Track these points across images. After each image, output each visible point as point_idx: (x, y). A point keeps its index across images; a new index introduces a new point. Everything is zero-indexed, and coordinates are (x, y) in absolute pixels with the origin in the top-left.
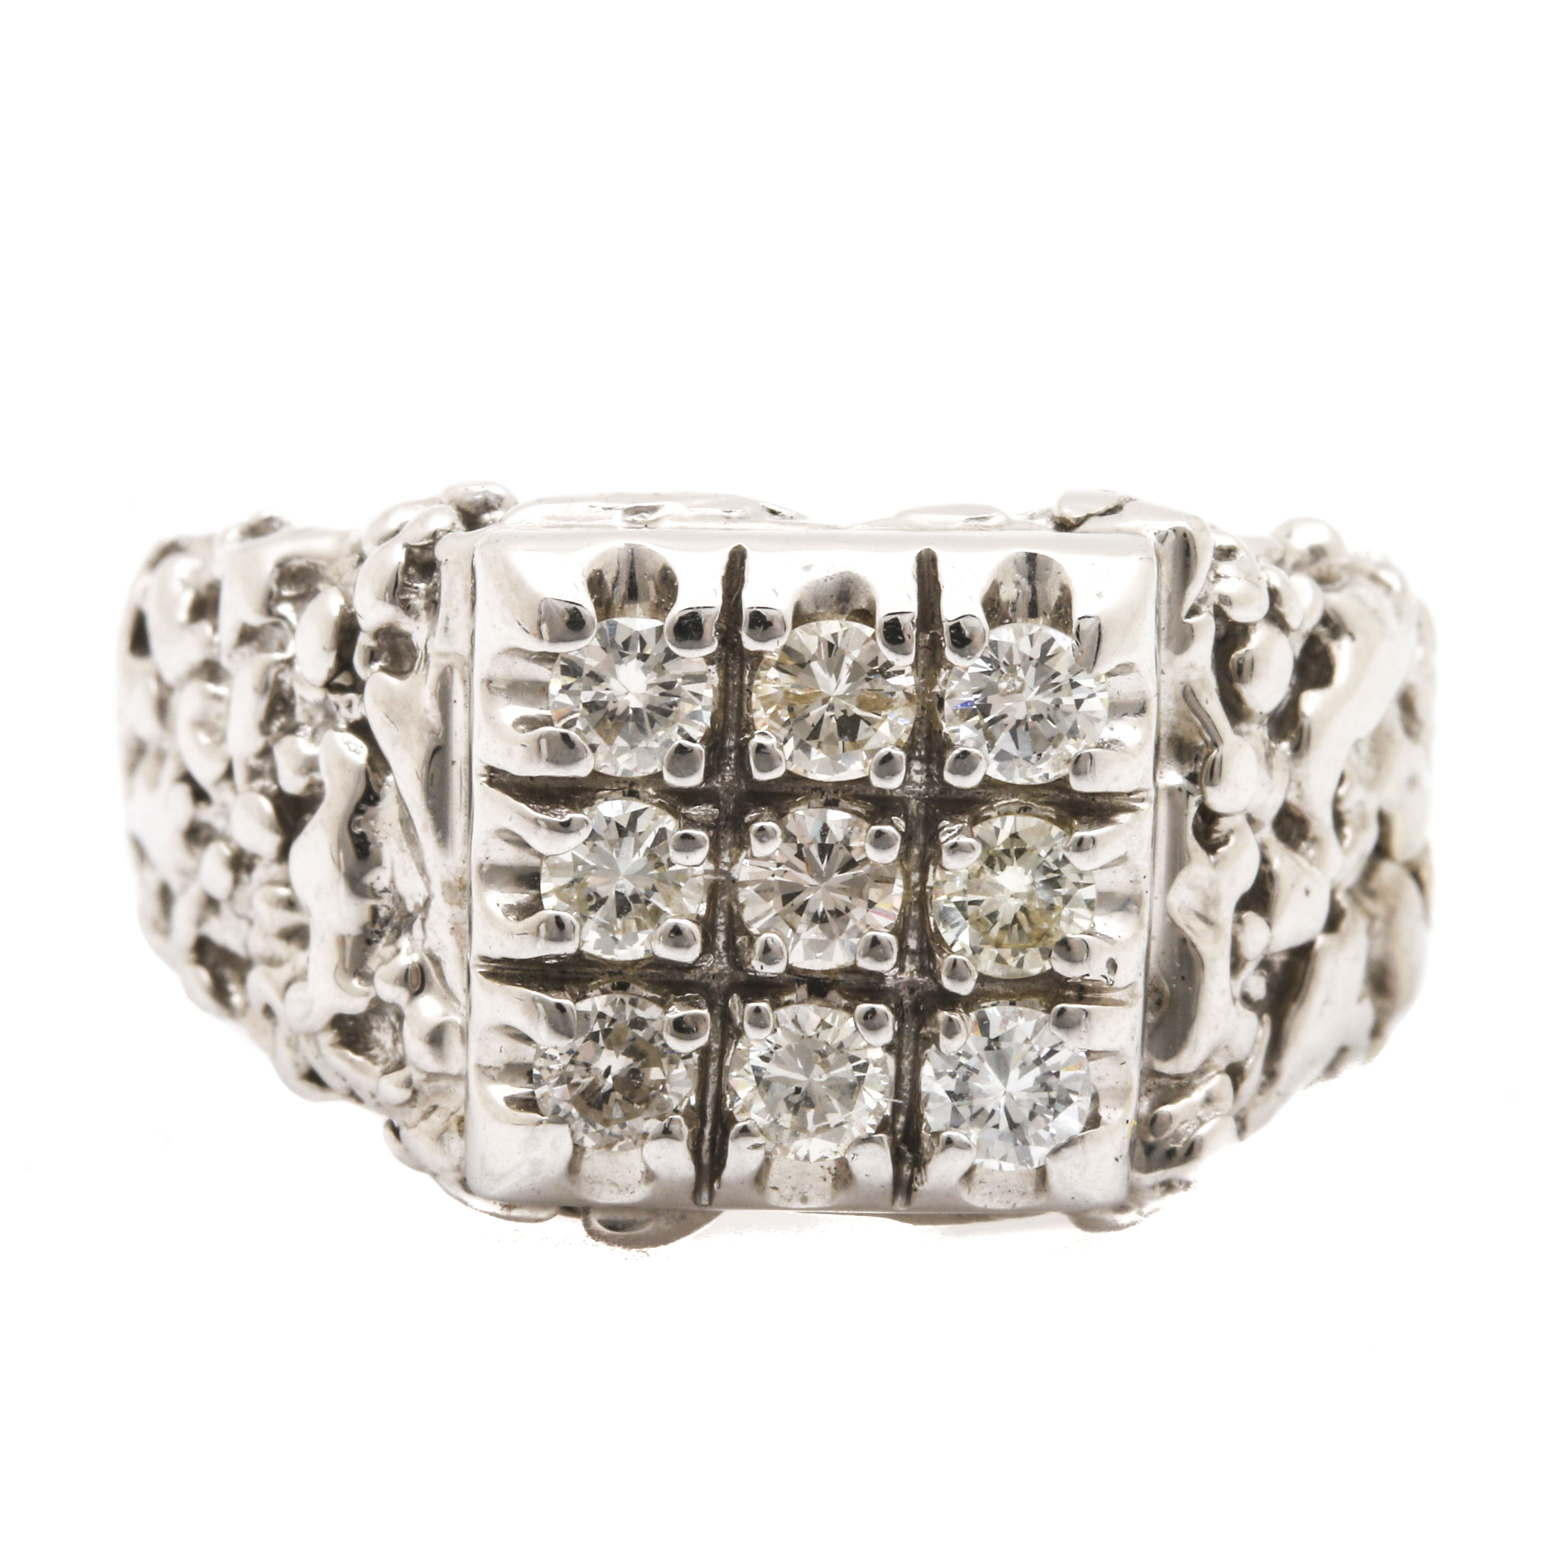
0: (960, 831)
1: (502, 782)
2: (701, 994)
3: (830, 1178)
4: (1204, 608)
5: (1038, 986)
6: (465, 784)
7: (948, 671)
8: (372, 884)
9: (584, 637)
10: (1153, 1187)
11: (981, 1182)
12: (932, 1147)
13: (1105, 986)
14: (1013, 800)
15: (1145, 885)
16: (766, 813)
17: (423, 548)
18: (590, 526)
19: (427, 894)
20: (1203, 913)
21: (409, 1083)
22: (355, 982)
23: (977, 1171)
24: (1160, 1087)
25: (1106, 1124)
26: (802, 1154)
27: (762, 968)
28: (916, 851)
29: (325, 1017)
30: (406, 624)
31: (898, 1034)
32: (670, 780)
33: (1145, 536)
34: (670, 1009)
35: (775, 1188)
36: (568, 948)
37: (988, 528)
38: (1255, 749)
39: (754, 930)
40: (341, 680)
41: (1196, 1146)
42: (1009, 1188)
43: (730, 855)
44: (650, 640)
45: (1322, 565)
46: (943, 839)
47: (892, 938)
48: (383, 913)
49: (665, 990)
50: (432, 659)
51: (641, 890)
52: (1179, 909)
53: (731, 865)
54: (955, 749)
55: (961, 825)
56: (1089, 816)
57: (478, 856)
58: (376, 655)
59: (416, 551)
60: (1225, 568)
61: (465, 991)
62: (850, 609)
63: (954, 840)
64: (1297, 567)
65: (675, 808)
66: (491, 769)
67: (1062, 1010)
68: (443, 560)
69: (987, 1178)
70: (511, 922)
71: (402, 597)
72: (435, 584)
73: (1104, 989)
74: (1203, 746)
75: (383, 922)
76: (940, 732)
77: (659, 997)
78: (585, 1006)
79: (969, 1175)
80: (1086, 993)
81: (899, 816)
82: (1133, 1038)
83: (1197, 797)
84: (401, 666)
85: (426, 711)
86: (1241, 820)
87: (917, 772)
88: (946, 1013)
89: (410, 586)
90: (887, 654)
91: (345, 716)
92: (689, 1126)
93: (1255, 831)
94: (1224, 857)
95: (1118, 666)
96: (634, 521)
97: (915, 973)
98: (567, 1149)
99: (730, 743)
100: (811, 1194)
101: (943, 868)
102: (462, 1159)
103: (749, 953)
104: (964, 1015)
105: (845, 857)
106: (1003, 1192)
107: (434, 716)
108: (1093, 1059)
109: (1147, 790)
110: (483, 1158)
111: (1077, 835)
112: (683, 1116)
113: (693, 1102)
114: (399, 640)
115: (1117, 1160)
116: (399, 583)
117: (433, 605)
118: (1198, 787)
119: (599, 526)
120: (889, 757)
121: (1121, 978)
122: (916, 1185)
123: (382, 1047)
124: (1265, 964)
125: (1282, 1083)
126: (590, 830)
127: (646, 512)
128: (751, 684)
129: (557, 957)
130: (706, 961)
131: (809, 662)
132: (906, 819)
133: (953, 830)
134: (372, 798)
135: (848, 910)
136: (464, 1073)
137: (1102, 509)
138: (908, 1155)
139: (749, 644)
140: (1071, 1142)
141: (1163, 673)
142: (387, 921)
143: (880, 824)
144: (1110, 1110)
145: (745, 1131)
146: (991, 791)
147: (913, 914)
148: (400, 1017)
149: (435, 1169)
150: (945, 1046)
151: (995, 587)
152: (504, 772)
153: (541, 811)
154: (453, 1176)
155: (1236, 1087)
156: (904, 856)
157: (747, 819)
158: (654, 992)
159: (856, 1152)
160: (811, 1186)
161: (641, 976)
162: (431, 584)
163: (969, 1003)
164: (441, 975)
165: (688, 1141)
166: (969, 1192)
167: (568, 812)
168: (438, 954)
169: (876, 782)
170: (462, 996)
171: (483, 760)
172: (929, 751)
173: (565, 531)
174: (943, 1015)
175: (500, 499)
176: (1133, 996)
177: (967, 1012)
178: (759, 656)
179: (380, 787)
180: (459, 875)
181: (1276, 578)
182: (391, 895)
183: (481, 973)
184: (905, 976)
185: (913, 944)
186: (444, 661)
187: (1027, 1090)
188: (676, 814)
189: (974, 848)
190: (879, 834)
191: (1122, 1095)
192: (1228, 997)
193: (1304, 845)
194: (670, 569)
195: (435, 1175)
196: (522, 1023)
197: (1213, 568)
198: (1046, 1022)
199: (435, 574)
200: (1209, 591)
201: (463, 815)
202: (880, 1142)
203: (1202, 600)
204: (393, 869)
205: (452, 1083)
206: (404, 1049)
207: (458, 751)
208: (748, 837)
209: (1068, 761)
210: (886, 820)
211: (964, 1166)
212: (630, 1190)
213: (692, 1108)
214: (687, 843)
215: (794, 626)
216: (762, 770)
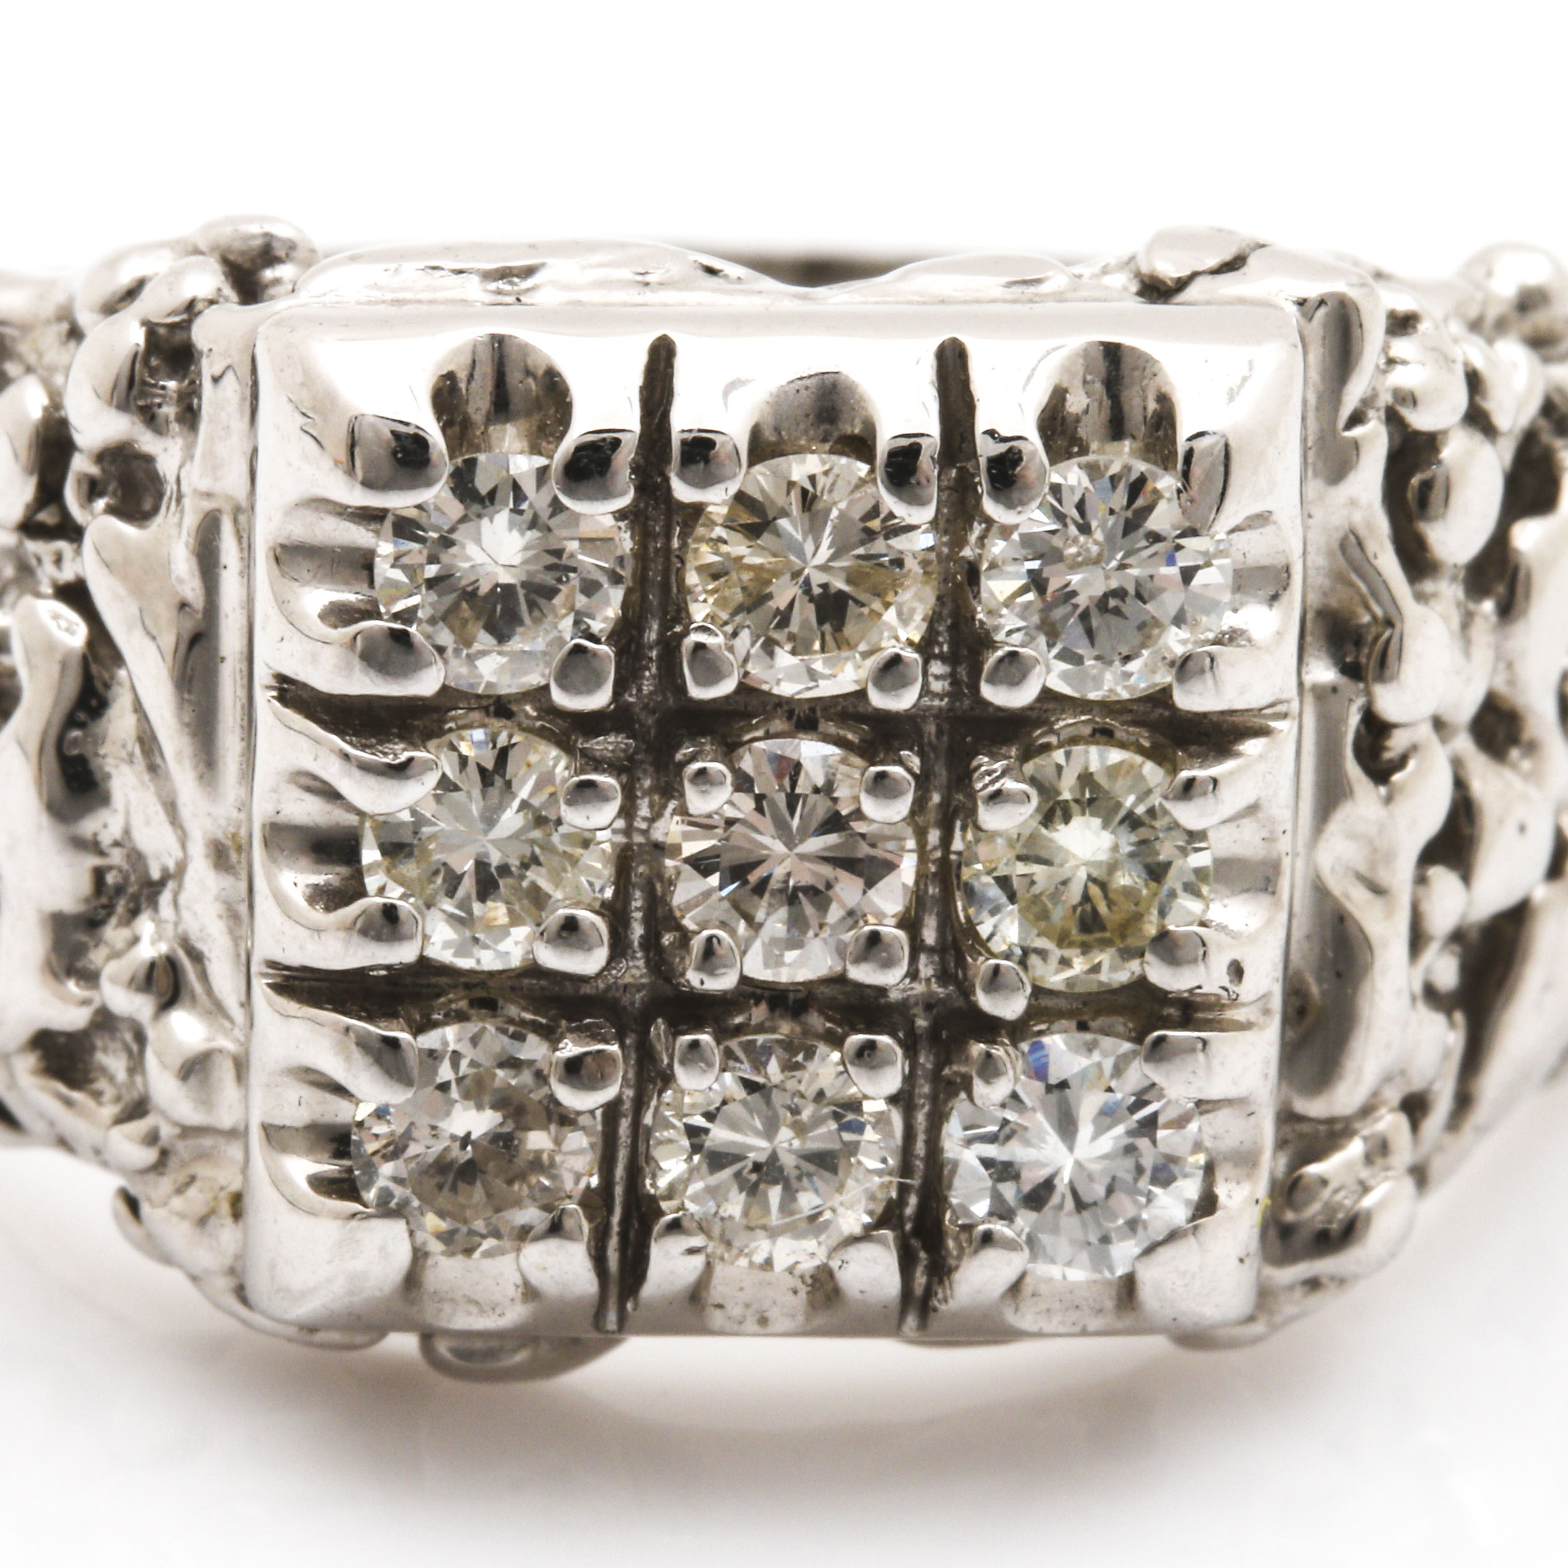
0: (1004, 773)
1: (300, 696)
2: (607, 1020)
3: (803, 1290)
4: (1371, 414)
5: (1122, 999)
6: (242, 693)
7: (984, 526)
8: (95, 835)
9: (429, 483)
10: (1291, 1287)
11: (1033, 1295)
12: (961, 1249)
13: (1224, 1001)
14: (1083, 718)
15: (1284, 845)
16: (708, 748)
17: (172, 327)
18: (431, 302)
19: (180, 854)
20: (1367, 874)
21: (152, 1138)
22: (72, 985)
23: (1028, 1280)
24: (1301, 1136)
25: (1225, 1207)
26: (759, 1258)
27: (702, 983)
28: (936, 798)
29: (25, 1033)
30: (148, 442)
31: (909, 1079)
32: (560, 698)
33: (1282, 309)
34: (561, 1045)
35: (720, 1306)
36: (404, 954)
37: (1043, 298)
38: (1445, 619)
39: (688, 923)
40: (46, 517)
41: (1359, 1224)
42: (1076, 1303)
43: (651, 806)
44: (529, 486)
45: (1540, 319)
46: (979, 786)
47: (901, 934)
48: (111, 879)
49: (553, 1012)
50: (187, 502)
51: (514, 863)
52: (1333, 869)
53: (652, 820)
54: (998, 648)
55: (1005, 762)
56: (1201, 744)
57: (262, 810)
58: (99, 488)
59: (162, 331)
60: (1401, 347)
61: (242, 1005)
62: (836, 434)
63: (997, 786)
64: (1501, 326)
65: (569, 738)
66: (282, 678)
67: (1161, 1040)
68: (205, 350)
69: (1043, 1288)
70: (318, 915)
71: (141, 403)
72: (192, 382)
73: (1224, 1006)
74: (1369, 625)
75: (112, 892)
76: (973, 618)
77: (544, 1021)
78: (430, 1040)
79: (1015, 1288)
80: (1196, 1010)
81: (911, 749)
82: (1266, 1076)
83: (1360, 701)
84: (139, 503)
85: (181, 581)
86: (1425, 731)
87: (937, 677)
88: (982, 1045)
89: (155, 386)
90: (890, 502)
91: (47, 575)
92: (590, 1219)
93: (1444, 740)
94: (1401, 789)
95: (1248, 518)
96: (499, 292)
97: (933, 980)
98: (403, 1255)
99: (652, 635)
100: (773, 1314)
101: (978, 828)
102: (238, 1257)
103: (682, 959)
104: (1010, 1049)
105: (828, 810)
106: (1067, 1310)
107: (192, 589)
108: (1207, 1112)
109: (1288, 702)
110: (273, 1266)
111: (1185, 774)
112: (580, 1204)
113: (595, 1181)
114: (135, 464)
115: (1241, 1261)
116: (137, 378)
117: (190, 416)
118: (1361, 686)
119: (446, 302)
120: (896, 660)
121: (1248, 989)
122: (936, 1303)
123: (111, 1079)
124: (1458, 937)
125: (1481, 1113)
126: (440, 774)
127: (517, 276)
128: (684, 545)
129: (388, 967)
130: (615, 968)
131: (775, 519)
132: (921, 754)
133: (995, 771)
134: (94, 703)
135: (829, 886)
136: (242, 1128)
137: (1213, 262)
138: (923, 1255)
139: (683, 492)
140: (1173, 1236)
141: (1310, 516)
142: (119, 890)
143: (882, 763)
144: (1232, 1186)
145: (675, 1226)
146: (1051, 706)
147: (931, 891)
148: (140, 1038)
149: (197, 1271)
150: (981, 1096)
151: (1059, 395)
152: (305, 686)
153: (363, 747)
154: (223, 1284)
155: (1415, 1126)
156: (919, 806)
157: (679, 757)
158: (535, 1014)
159: (845, 1258)
160: (774, 1303)
161: (513, 989)
162: (186, 382)
163: (1017, 1030)
164: (204, 977)
165: (589, 1242)
166: (1017, 1310)
167: (404, 750)
168: (200, 946)
169: (878, 700)
170: (238, 1014)
171: (272, 665)
172: (954, 644)
173: (393, 310)
174: (978, 1048)
175: (292, 246)
176: (1267, 1012)
177: (1015, 1044)
178: (697, 511)
179: (107, 686)
180: (232, 830)
181: (1475, 353)
182: (125, 851)
183: (269, 985)
184: (919, 988)
185: (929, 936)
186: (208, 505)
187: (1105, 1157)
188: (567, 747)
189: (1028, 797)
190: (881, 776)
191: (1246, 1160)
192: (1406, 999)
193: (1514, 753)
194: (559, 375)
195: (194, 1279)
196: (334, 1067)
197: (1386, 349)
198: (1135, 1053)
199: (193, 368)
200: (1380, 388)
201: (238, 739)
202: (881, 1241)
203: (1367, 402)
204: (127, 813)
205: (221, 1141)
206: (145, 1084)
207: (230, 641)
208: (681, 783)
209: (1172, 664)
210: (892, 756)
211: (1009, 1275)
212: (498, 1311)
213: (593, 1190)
214: (584, 792)
215: (751, 463)
216: (700, 682)
